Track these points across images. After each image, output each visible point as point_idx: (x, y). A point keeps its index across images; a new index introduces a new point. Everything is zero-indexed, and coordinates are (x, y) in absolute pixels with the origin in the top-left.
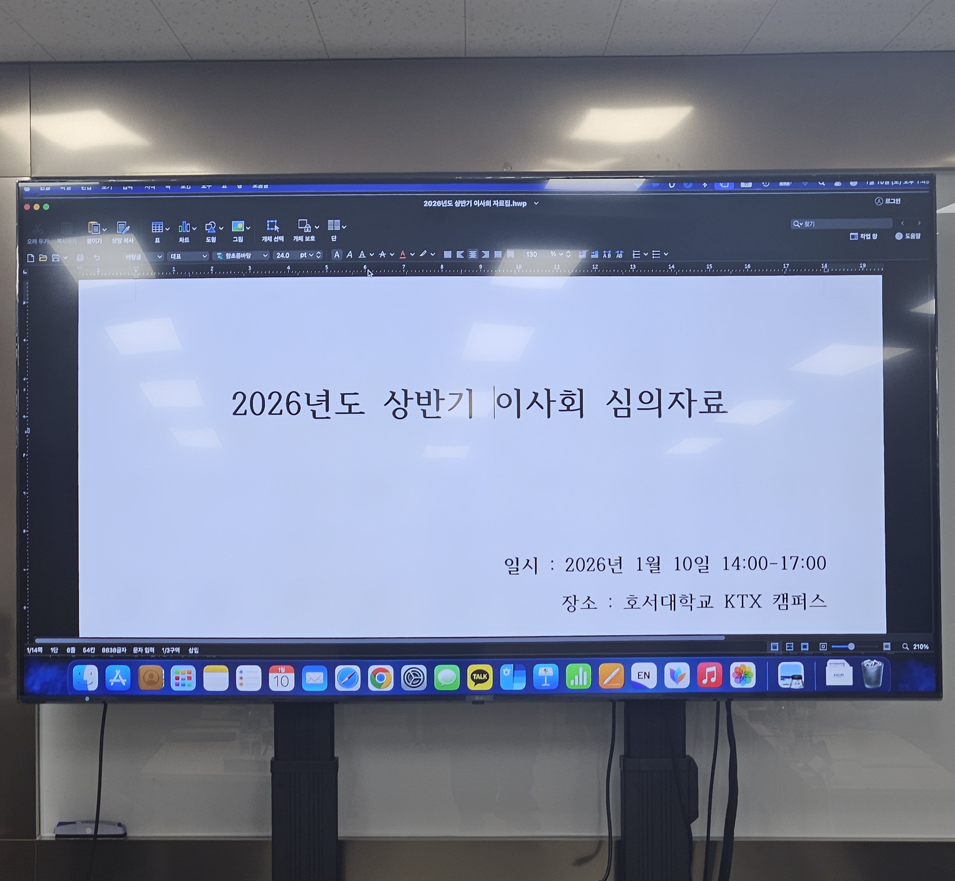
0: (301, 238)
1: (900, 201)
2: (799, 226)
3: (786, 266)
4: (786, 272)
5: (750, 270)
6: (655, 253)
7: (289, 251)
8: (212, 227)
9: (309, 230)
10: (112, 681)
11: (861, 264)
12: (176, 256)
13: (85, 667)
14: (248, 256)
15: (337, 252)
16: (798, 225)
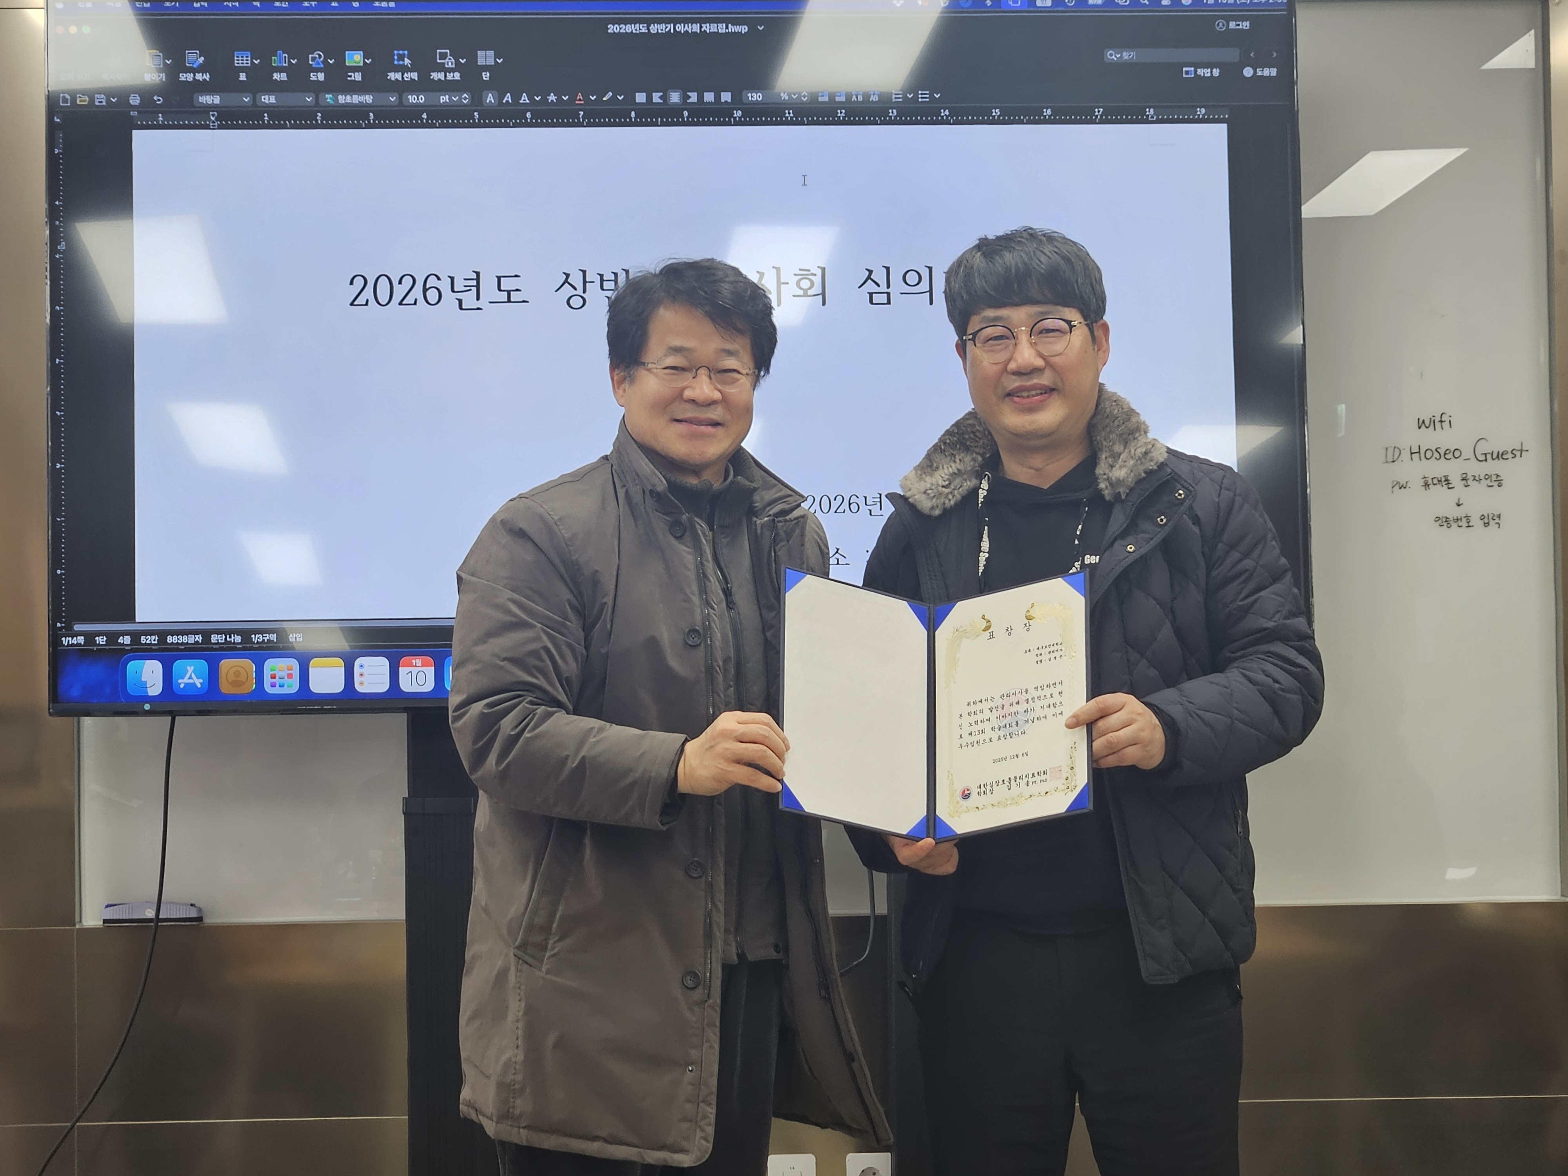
0: (441, 76)
1: (1248, 26)
2: (1115, 59)
3: (1099, 112)
4: (1099, 120)
5: (1050, 116)
6: (922, 94)
7: (424, 93)
8: (318, 59)
9: (452, 64)
10: (182, 682)
11: (1198, 109)
12: (269, 98)
13: (144, 663)
14: (368, 99)
15: (490, 95)
16: (1113, 57)
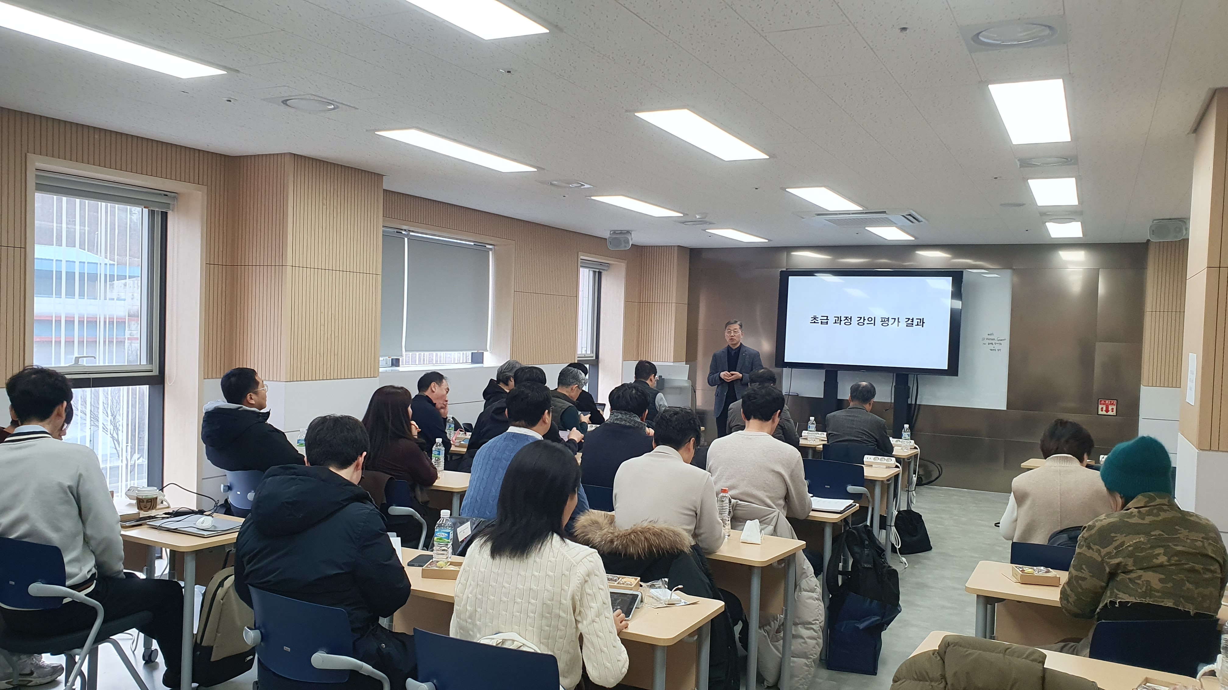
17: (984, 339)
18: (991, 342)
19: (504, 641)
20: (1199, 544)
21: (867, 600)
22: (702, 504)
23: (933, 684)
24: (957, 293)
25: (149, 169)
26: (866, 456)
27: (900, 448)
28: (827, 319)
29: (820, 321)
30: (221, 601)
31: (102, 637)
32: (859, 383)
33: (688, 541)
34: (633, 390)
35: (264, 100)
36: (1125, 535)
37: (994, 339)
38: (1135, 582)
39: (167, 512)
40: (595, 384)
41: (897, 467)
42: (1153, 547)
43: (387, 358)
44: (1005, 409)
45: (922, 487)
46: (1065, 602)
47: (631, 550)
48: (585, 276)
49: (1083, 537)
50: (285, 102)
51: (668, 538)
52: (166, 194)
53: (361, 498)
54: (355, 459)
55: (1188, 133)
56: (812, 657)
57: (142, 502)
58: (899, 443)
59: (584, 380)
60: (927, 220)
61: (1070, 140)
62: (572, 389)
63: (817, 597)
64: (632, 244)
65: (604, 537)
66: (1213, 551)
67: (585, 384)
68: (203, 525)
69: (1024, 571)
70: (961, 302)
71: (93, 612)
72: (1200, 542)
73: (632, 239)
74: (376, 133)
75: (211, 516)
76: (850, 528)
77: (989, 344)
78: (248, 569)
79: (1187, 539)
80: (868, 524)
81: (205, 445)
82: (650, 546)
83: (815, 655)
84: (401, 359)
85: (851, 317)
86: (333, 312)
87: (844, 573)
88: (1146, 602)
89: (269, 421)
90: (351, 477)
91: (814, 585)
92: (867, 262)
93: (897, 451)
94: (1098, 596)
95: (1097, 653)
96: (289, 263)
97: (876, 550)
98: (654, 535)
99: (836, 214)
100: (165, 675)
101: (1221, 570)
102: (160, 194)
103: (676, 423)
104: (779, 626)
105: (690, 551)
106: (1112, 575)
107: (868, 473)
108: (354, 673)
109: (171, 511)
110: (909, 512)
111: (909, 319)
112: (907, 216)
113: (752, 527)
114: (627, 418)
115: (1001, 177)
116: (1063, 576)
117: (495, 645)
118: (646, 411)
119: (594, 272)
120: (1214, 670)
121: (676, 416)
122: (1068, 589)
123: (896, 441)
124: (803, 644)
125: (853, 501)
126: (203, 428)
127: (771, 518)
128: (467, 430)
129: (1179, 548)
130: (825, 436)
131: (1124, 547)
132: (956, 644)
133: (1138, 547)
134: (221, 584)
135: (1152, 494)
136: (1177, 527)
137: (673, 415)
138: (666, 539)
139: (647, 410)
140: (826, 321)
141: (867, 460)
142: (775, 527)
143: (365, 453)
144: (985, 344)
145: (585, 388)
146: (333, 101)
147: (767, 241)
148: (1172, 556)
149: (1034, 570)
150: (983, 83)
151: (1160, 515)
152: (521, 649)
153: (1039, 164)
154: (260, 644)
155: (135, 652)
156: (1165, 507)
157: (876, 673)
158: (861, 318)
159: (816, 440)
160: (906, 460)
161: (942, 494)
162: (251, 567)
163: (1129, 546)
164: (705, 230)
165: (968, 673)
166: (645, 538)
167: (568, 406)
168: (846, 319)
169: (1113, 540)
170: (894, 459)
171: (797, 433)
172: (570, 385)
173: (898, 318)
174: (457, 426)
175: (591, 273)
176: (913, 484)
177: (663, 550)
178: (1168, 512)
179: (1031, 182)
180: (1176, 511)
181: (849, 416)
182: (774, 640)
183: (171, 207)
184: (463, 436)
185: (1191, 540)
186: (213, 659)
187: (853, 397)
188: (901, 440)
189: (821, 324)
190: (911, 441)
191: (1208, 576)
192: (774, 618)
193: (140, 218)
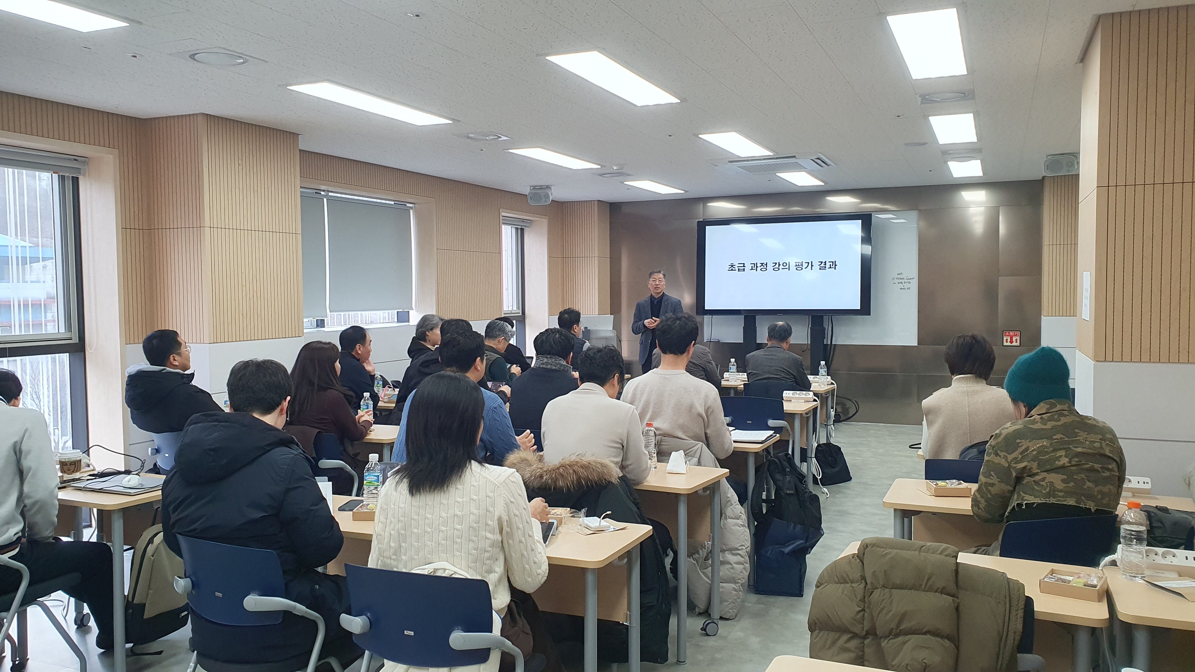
17: (893, 279)
18: (900, 281)
19: (436, 570)
20: (1097, 445)
21: (791, 525)
22: (627, 437)
23: (853, 585)
24: (867, 239)
25: (56, 132)
26: (785, 392)
27: (817, 384)
28: (744, 266)
29: (737, 269)
30: (152, 558)
31: (29, 599)
32: (776, 323)
33: (616, 473)
34: (556, 334)
35: (171, 54)
36: (1029, 440)
37: (903, 279)
38: (1040, 484)
39: (92, 473)
40: (522, 337)
41: (815, 400)
42: (1055, 450)
43: (312, 319)
44: (917, 345)
45: (840, 424)
46: (976, 508)
47: (561, 483)
48: (508, 233)
49: (990, 445)
50: (192, 57)
51: (595, 470)
52: (76, 158)
53: (287, 442)
54: (279, 404)
55: (1076, 63)
56: (740, 581)
57: (65, 465)
58: (816, 379)
59: (511, 332)
60: (835, 164)
61: (966, 73)
62: (499, 341)
63: (742, 523)
64: (552, 200)
65: (534, 472)
66: (1111, 451)
67: (512, 336)
68: (129, 483)
69: (938, 484)
70: (871, 247)
71: (18, 575)
72: (1098, 443)
73: (552, 194)
74: (288, 88)
75: (138, 475)
76: (772, 457)
77: (898, 283)
78: (174, 517)
79: (1086, 441)
80: (790, 452)
81: (129, 409)
82: (579, 479)
83: (742, 579)
84: (325, 319)
85: (767, 263)
86: (254, 272)
87: (768, 501)
88: (1050, 502)
89: (194, 383)
90: (276, 423)
91: (739, 512)
92: (780, 210)
93: (814, 387)
94: (1005, 500)
95: (1005, 552)
96: (207, 224)
97: (797, 477)
98: (582, 467)
99: (748, 161)
100: (98, 637)
101: (1118, 470)
102: (70, 159)
103: (600, 360)
104: (708, 554)
105: (618, 482)
106: (1019, 479)
107: (788, 407)
108: (287, 614)
109: (96, 472)
110: (828, 445)
111: (822, 262)
112: (817, 160)
113: (677, 458)
114: (553, 362)
115: (903, 115)
116: (974, 487)
117: (426, 573)
118: (570, 353)
119: (517, 229)
120: (1115, 560)
121: (599, 354)
122: (978, 496)
123: (814, 378)
124: (730, 570)
125: (773, 432)
126: (126, 392)
127: (695, 451)
128: (395, 387)
129: (1080, 450)
130: (746, 376)
131: (1029, 452)
132: (874, 545)
133: (1041, 451)
134: (151, 541)
135: (1053, 401)
136: (1076, 430)
137: (596, 353)
138: (594, 471)
139: (572, 353)
140: (743, 268)
141: (787, 395)
142: (699, 459)
143: (289, 398)
144: (895, 283)
145: (513, 341)
146: (242, 53)
147: (684, 192)
148: (1073, 457)
149: (947, 483)
150: (882, 15)
151: (1060, 420)
152: (454, 576)
153: (939, 100)
154: (191, 592)
155: (66, 618)
156: (1066, 413)
157: (803, 595)
158: (776, 263)
159: (737, 381)
160: (824, 395)
161: (859, 429)
162: (178, 514)
163: (1033, 451)
164: (623, 183)
165: (885, 571)
166: (574, 471)
167: (495, 358)
168: (762, 265)
169: (1018, 446)
170: (811, 393)
171: (718, 375)
172: (496, 337)
173: (812, 262)
174: (385, 383)
175: (514, 230)
176: (831, 418)
177: (592, 481)
178: (1068, 417)
179: (932, 119)
180: (1075, 415)
181: (768, 355)
182: (704, 567)
183: (82, 171)
184: (392, 393)
185: (1089, 441)
186: (145, 617)
187: (771, 337)
188: (818, 376)
189: (739, 271)
190: (828, 377)
191: (1107, 474)
192: (702, 546)
193: (49, 184)
